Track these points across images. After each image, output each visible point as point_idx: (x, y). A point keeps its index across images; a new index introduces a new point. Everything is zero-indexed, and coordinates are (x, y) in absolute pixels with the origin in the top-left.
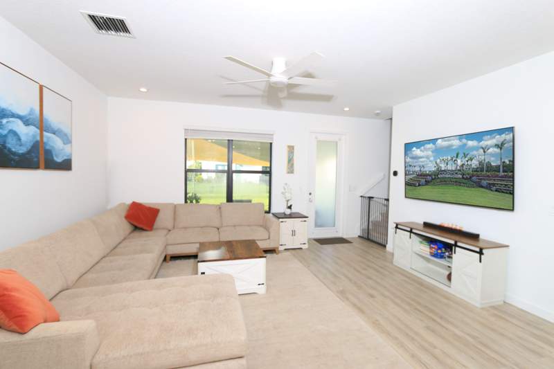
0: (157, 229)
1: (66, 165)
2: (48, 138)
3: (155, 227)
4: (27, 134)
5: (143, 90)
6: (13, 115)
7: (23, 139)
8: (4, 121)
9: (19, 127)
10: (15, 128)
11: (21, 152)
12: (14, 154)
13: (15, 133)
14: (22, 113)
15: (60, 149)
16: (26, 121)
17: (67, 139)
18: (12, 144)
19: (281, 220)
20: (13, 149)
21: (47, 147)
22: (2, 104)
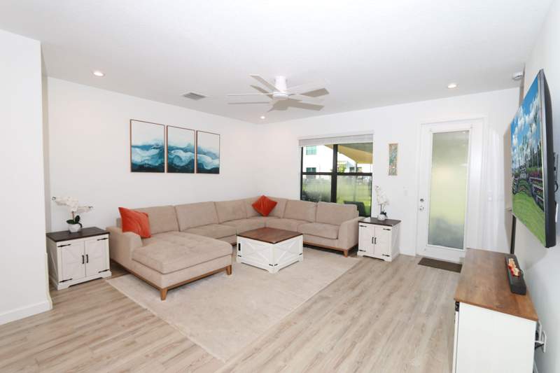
0: (273, 216)
1: (216, 171)
2: (200, 157)
3: (271, 214)
4: (186, 156)
5: (263, 118)
6: (178, 149)
7: (183, 159)
8: (172, 152)
9: (181, 154)
10: (178, 154)
11: (182, 165)
12: (178, 166)
13: (178, 157)
14: (182, 147)
15: (209, 162)
16: (185, 150)
17: (215, 156)
18: (177, 162)
19: (360, 224)
20: (177, 164)
21: (200, 162)
22: (171, 144)
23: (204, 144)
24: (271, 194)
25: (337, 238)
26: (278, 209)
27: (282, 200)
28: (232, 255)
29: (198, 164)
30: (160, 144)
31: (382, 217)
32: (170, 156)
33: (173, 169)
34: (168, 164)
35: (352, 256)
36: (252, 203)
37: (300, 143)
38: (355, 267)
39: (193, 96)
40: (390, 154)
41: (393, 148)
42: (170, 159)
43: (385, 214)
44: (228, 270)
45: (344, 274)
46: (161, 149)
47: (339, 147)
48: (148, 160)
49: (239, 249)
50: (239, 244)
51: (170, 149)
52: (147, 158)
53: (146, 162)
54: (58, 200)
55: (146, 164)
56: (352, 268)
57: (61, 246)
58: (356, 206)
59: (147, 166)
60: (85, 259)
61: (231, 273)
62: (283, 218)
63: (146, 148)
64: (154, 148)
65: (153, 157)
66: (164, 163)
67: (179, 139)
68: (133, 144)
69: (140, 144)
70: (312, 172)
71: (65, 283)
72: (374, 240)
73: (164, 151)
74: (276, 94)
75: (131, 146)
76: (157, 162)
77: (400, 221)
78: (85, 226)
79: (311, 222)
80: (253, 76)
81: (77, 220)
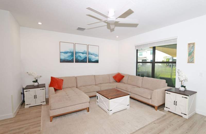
0: (122, 82)
1: (97, 62)
2: (90, 56)
4: (83, 56)
5: (117, 37)
6: (79, 53)
7: (82, 57)
8: (77, 54)
9: (81, 55)
10: (80, 55)
11: (81, 59)
12: (80, 60)
13: (80, 56)
14: (81, 52)
15: (94, 58)
16: (83, 53)
17: (97, 55)
18: (79, 58)
19: (166, 92)
20: (79, 59)
21: (89, 58)
22: (77, 51)
23: (91, 51)
24: (122, 72)
25: (151, 99)
26: (125, 79)
27: (127, 75)
28: (89, 102)
29: (88, 59)
30: (72, 51)
31: (182, 89)
32: (76, 56)
33: (77, 61)
34: (75, 59)
35: (161, 110)
36: (114, 76)
37: (136, 47)
38: (159, 119)
39: (79, 29)
40: (188, 50)
41: (191, 45)
42: (76, 57)
43: (185, 87)
44: (88, 109)
45: (151, 123)
46: (73, 53)
47: (156, 48)
48: (67, 58)
49: (97, 99)
50: (97, 96)
51: (76, 53)
52: (67, 57)
53: (66, 58)
54: (29, 73)
55: (66, 59)
56: (158, 120)
57: (26, 91)
58: (165, 81)
59: (66, 60)
60: (35, 97)
61: (89, 111)
62: (127, 84)
63: (66, 53)
64: (69, 53)
65: (69, 56)
66: (73, 59)
67: (80, 49)
68: (61, 51)
69: (64, 51)
70: (144, 62)
71: (28, 105)
72: (175, 103)
73: (74, 54)
74: (109, 20)
75: (60, 52)
76: (71, 58)
77: (196, 92)
78: (40, 83)
79: (139, 87)
80: (87, 8)
81: (36, 81)
